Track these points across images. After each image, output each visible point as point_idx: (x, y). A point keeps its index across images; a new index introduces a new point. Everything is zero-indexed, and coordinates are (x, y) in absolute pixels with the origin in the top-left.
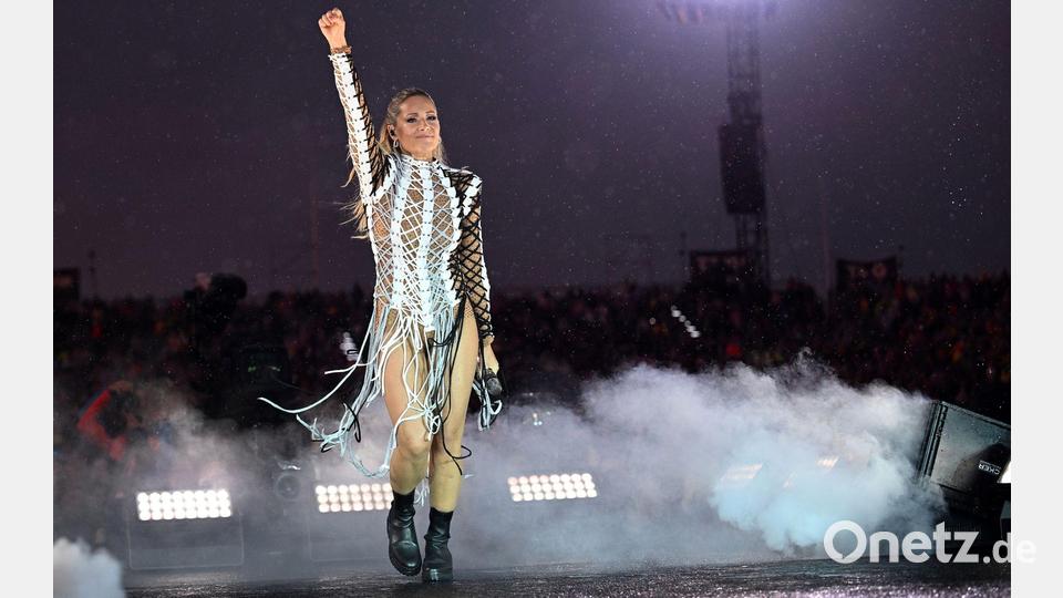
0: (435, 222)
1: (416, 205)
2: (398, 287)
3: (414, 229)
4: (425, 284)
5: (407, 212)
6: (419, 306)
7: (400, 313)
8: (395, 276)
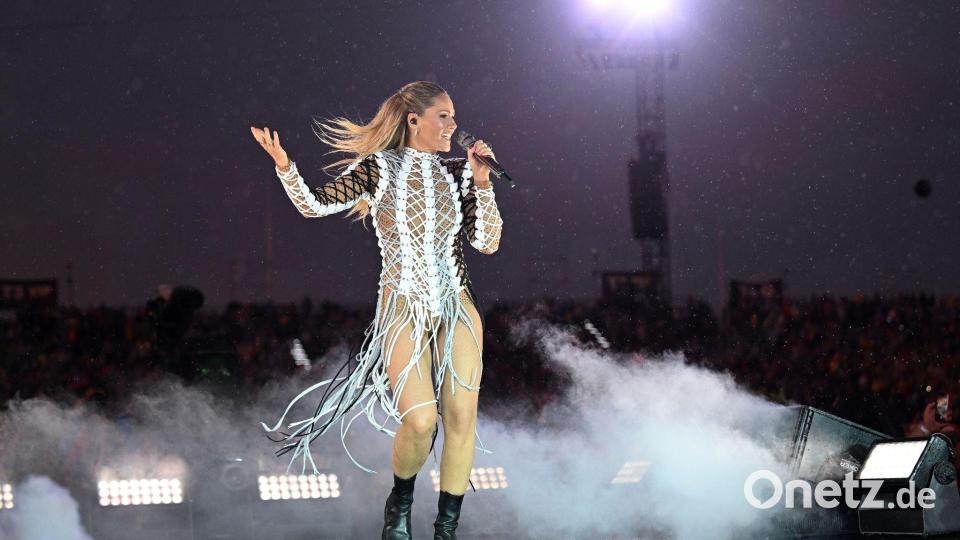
0: (438, 206)
1: (417, 193)
2: (406, 273)
3: (418, 215)
4: (433, 270)
5: (409, 200)
6: (427, 292)
7: (408, 298)
8: (403, 264)
